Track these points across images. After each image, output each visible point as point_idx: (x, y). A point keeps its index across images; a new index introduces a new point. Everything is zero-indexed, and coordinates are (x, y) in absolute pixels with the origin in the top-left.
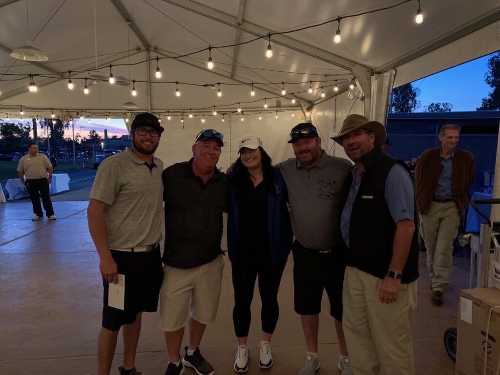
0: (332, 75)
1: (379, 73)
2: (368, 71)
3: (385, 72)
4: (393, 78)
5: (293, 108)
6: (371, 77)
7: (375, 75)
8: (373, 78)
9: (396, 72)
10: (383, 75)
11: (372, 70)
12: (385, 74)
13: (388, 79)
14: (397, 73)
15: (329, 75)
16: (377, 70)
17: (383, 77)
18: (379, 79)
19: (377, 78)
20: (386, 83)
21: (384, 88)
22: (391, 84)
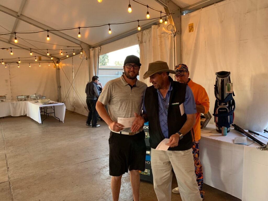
0: (71, 47)
2: (88, 46)
4: (100, 50)
5: (49, 61)
6: (90, 49)
7: (91, 48)
8: (91, 49)
9: (101, 48)
10: (95, 49)
11: (90, 46)
12: (96, 48)
13: (98, 51)
15: (69, 47)
16: (93, 46)
17: (95, 50)
18: (93, 51)
19: (92, 50)
20: (97, 53)
21: (96, 55)
22: (99, 53)
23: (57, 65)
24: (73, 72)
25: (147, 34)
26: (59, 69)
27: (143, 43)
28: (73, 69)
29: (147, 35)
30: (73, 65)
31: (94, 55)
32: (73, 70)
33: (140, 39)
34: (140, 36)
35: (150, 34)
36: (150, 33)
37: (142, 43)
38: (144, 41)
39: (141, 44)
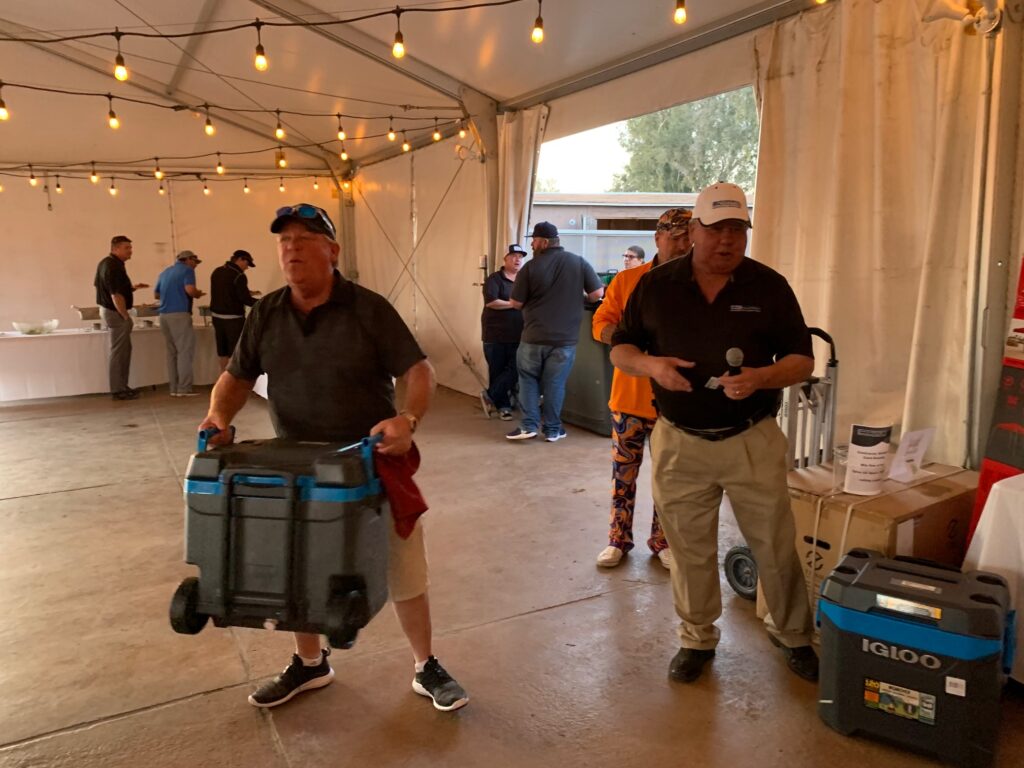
0: (418, 108)
1: (514, 110)
2: (491, 104)
3: (526, 109)
4: (543, 121)
6: (498, 117)
7: (505, 114)
8: (502, 119)
9: (549, 111)
10: (522, 114)
11: (498, 103)
12: (526, 113)
13: (535, 123)
14: (552, 112)
15: (412, 107)
16: (510, 104)
17: (521, 120)
18: (515, 123)
19: (510, 121)
20: (530, 131)
21: (525, 141)
22: (541, 133)
23: (346, 186)
24: (412, 214)
25: (809, 33)
26: (351, 204)
27: (779, 76)
28: (412, 201)
29: (810, 39)
30: (413, 185)
31: (518, 143)
32: (412, 209)
33: (765, 62)
34: (766, 48)
35: (824, 35)
36: (826, 27)
37: (773, 78)
38: (785, 70)
39: (772, 82)
